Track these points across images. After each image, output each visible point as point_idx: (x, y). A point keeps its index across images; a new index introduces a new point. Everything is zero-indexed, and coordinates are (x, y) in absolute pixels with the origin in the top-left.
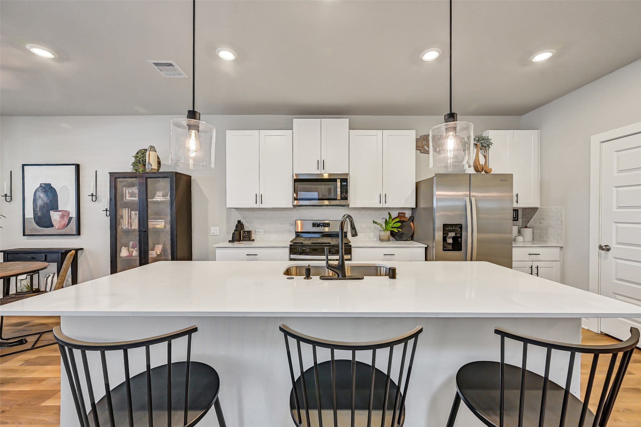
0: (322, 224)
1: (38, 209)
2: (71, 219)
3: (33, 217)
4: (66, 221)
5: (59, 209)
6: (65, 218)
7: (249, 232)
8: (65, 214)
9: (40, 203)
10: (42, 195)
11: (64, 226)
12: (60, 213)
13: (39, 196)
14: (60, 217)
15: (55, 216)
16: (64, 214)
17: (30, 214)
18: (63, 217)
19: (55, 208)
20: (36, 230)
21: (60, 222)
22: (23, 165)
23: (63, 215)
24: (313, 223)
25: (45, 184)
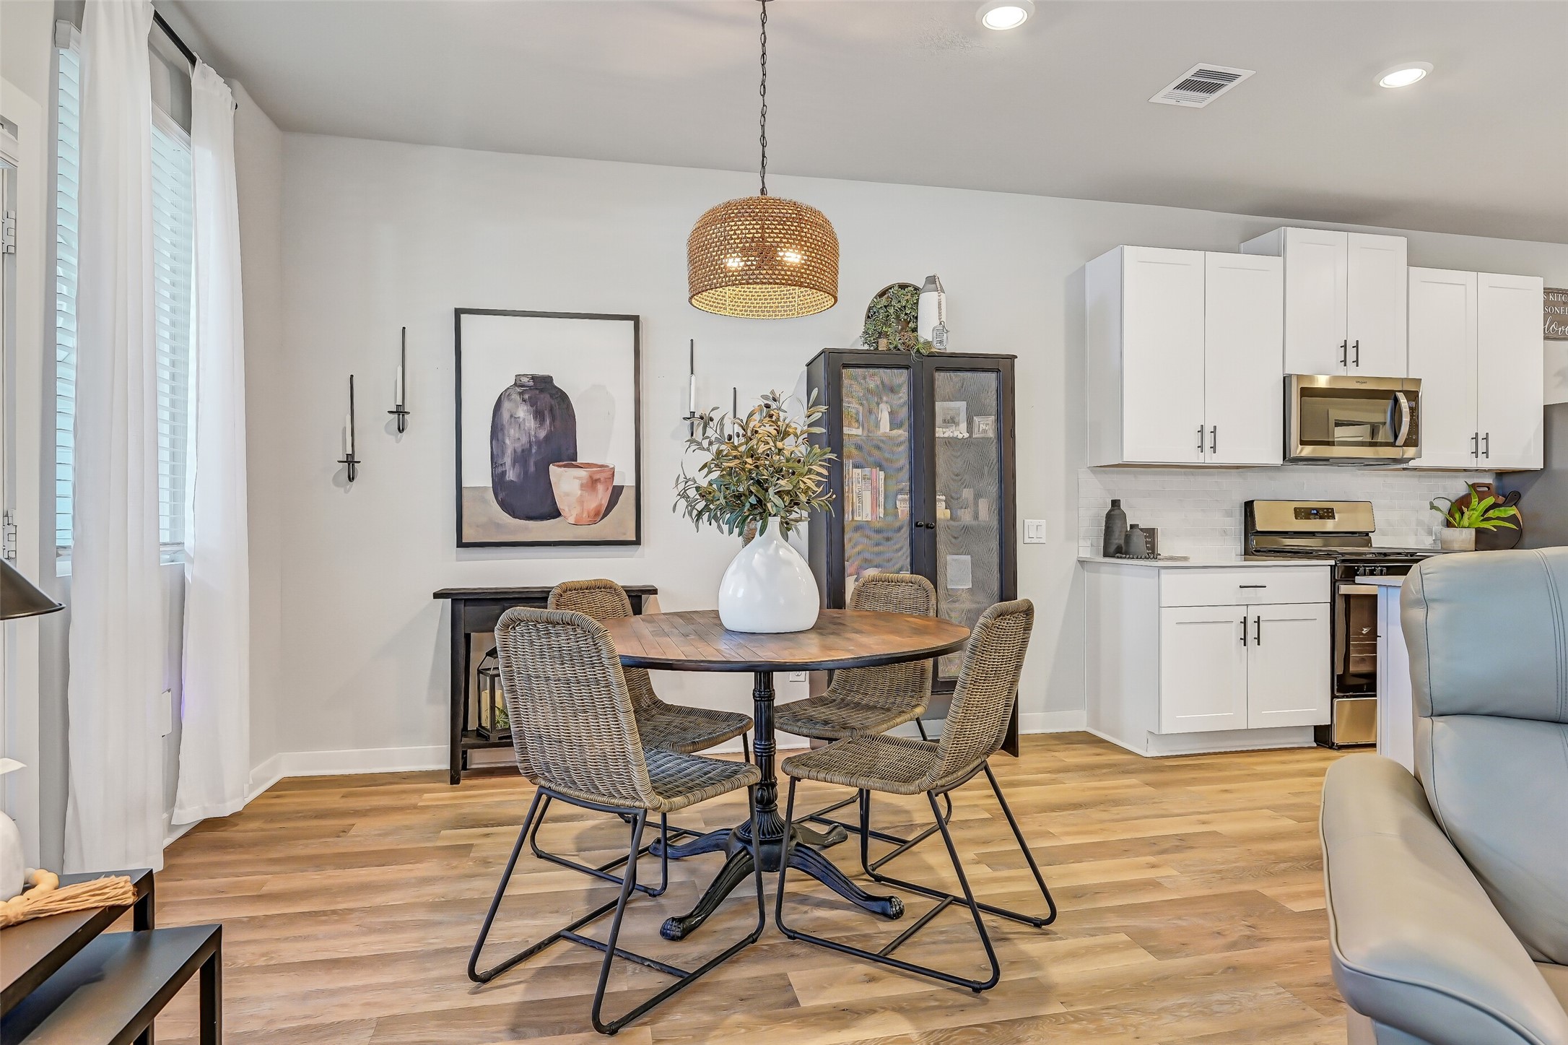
0: (1315, 512)
1: (508, 460)
2: (617, 492)
3: (491, 486)
4: (602, 496)
5: (581, 459)
6: (600, 487)
7: (1151, 533)
8: (599, 476)
9: (514, 440)
10: (523, 412)
11: (597, 514)
12: (583, 473)
13: (511, 416)
14: (582, 486)
15: (565, 483)
16: (597, 476)
17: (479, 475)
18: (592, 483)
19: (568, 456)
20: (498, 526)
21: (581, 501)
22: (458, 313)
23: (591, 477)
24: (1295, 509)
25: (534, 378)
